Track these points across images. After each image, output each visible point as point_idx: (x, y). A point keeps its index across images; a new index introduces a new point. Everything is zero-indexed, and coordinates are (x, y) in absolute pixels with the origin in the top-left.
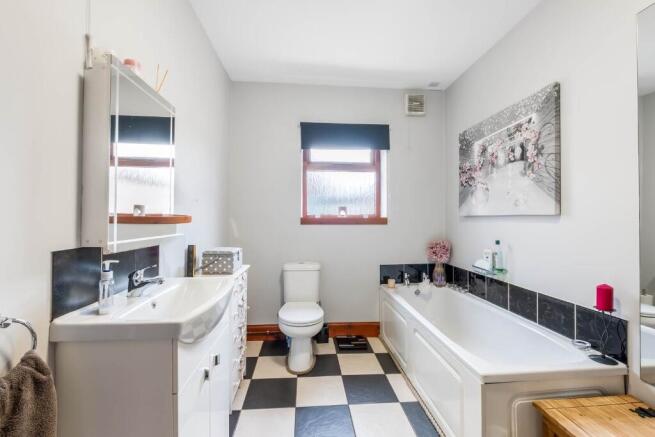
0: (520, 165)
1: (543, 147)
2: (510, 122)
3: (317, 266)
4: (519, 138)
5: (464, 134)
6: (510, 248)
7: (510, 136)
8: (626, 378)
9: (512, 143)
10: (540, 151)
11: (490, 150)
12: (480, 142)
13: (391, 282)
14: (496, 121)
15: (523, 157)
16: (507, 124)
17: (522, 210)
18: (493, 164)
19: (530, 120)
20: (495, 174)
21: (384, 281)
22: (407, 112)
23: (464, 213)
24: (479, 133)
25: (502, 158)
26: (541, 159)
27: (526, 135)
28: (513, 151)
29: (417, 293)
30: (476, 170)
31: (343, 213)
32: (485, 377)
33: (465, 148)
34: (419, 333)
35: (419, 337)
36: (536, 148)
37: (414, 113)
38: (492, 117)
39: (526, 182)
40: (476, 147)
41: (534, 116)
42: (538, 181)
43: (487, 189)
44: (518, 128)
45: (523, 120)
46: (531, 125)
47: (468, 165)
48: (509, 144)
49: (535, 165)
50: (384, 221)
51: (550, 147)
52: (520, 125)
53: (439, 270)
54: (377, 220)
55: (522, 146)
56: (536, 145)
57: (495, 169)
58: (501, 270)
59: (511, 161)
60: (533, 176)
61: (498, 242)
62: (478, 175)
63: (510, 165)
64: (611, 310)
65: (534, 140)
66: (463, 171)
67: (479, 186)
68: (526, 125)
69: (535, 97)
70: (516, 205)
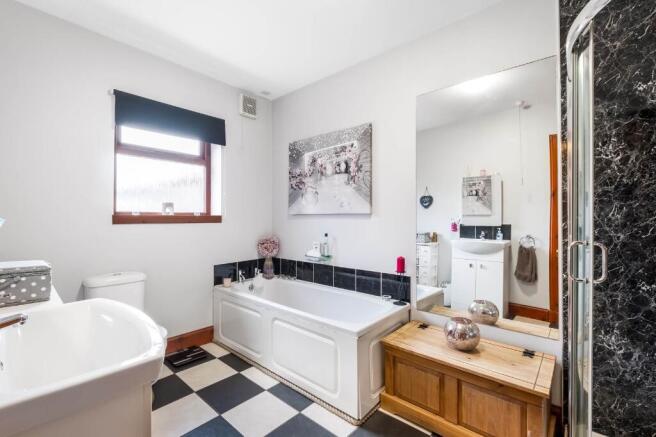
0: (345, 177)
1: (361, 166)
2: (336, 143)
3: (142, 276)
4: (343, 157)
5: (294, 144)
6: (335, 239)
7: (337, 154)
8: (410, 311)
9: (338, 159)
10: (359, 169)
11: (319, 161)
12: (311, 153)
13: (227, 281)
14: (325, 139)
15: (347, 171)
16: (334, 144)
17: (346, 209)
18: (322, 173)
19: (352, 146)
20: (324, 181)
21: (218, 281)
22: (241, 111)
23: (293, 213)
24: (309, 146)
25: (329, 170)
26: (360, 175)
27: (349, 155)
28: (339, 165)
29: (251, 288)
30: (306, 176)
31: (168, 210)
32: (359, 333)
33: (295, 156)
34: (280, 320)
35: (280, 323)
36: (357, 165)
37: (247, 114)
38: (321, 136)
39: (350, 190)
40: (307, 158)
41: (356, 143)
42: (358, 189)
43: (316, 193)
44: (343, 149)
45: (347, 144)
46: (353, 149)
47: (298, 171)
48: (335, 160)
49: (356, 178)
50: (218, 219)
51: (366, 167)
52: (345, 147)
53: (269, 263)
54: (208, 218)
55: (346, 163)
56: (357, 163)
57: (323, 178)
58: (328, 256)
59: (337, 173)
60: (354, 185)
61: (326, 235)
62: (308, 181)
63: (337, 176)
64: (403, 272)
65: (355, 160)
66: (292, 176)
67: (309, 189)
68: (349, 148)
69: (356, 129)
70: (341, 206)
